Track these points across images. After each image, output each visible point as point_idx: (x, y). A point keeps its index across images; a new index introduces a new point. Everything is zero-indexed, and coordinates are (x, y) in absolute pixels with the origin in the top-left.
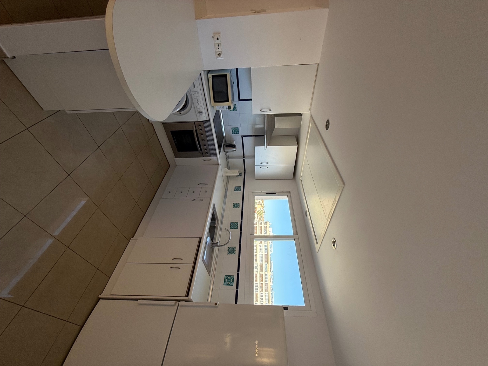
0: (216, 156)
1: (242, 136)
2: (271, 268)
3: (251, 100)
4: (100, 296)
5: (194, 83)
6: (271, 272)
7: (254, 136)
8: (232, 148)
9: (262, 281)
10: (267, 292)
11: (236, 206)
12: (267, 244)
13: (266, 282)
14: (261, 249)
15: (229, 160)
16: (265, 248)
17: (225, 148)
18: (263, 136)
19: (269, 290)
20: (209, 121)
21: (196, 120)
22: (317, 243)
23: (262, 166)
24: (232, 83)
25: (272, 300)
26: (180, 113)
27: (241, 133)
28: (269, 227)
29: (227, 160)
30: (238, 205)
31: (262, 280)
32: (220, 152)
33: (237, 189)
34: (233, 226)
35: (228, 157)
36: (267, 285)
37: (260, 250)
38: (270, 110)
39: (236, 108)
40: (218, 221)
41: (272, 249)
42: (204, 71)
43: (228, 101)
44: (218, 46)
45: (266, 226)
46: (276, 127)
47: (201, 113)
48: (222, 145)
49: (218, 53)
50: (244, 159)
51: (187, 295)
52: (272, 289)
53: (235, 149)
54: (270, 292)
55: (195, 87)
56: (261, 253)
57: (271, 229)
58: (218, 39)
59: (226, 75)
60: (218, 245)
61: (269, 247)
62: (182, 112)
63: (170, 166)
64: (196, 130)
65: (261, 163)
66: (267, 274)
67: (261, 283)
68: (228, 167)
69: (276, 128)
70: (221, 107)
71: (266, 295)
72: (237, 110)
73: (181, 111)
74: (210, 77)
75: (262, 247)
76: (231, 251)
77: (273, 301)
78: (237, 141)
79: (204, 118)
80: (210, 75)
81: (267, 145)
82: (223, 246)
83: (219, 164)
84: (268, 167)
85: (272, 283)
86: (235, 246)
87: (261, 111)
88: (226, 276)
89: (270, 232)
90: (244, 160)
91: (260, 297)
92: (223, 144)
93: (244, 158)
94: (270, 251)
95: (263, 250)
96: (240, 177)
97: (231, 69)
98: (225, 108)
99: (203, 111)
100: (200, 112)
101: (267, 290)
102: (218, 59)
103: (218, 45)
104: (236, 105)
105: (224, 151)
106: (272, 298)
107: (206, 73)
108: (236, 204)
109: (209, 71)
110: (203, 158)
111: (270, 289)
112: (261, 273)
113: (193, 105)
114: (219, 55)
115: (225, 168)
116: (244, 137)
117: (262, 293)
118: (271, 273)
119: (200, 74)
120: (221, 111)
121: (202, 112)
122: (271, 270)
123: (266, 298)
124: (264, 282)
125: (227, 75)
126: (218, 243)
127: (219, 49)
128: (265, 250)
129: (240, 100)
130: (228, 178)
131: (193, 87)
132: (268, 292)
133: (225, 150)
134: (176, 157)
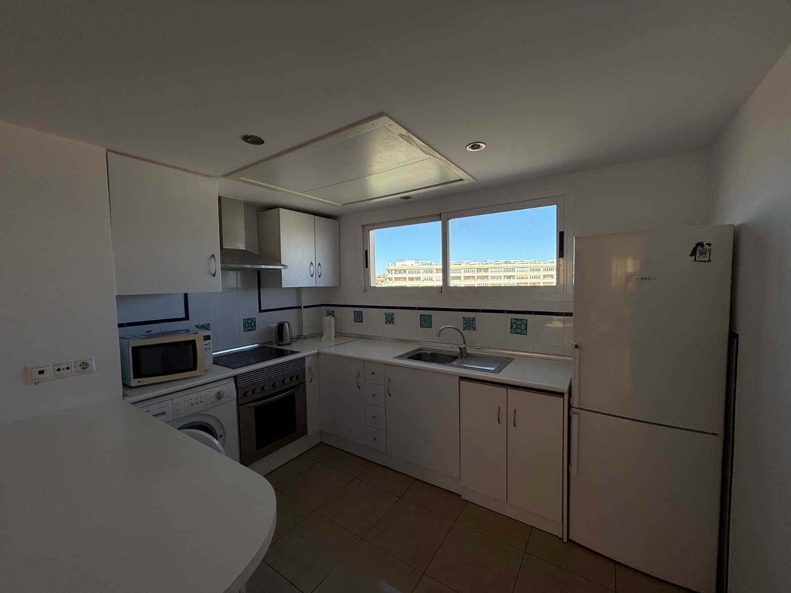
0: (303, 358)
1: (260, 312)
2: (456, 264)
3: (186, 295)
4: (565, 540)
5: (154, 416)
6: (460, 264)
7: (259, 290)
8: (284, 330)
9: (474, 277)
10: (489, 270)
11: (390, 320)
12: (421, 270)
13: (475, 272)
14: (428, 278)
15: (305, 334)
16: (427, 272)
17: (285, 342)
18: (259, 272)
19: (486, 266)
20: (235, 378)
21: (234, 403)
22: (462, 180)
23: (317, 275)
24: (149, 335)
25: (499, 263)
26: (221, 436)
27: (254, 313)
28: (395, 267)
29: (305, 338)
30: (389, 315)
31: (472, 278)
32: (292, 353)
33: (359, 318)
34: (426, 322)
35: (300, 337)
36: (479, 270)
37: (429, 280)
38: (213, 256)
39: (203, 325)
40: (419, 349)
41: (428, 262)
42: (125, 395)
43: (193, 343)
44: (62, 370)
45: (393, 271)
46: (242, 247)
47: (221, 394)
48: (279, 349)
49: (79, 369)
50: (303, 307)
51: (561, 394)
52: (484, 263)
53: (287, 324)
54: (489, 266)
55: (164, 413)
56: (435, 279)
57: (397, 263)
58: (41, 372)
59: (133, 348)
60: (464, 348)
61: (425, 266)
62: (219, 432)
63: (321, 442)
64: (255, 401)
65: (312, 276)
66: (463, 270)
67: (477, 279)
68: (318, 335)
69: (245, 248)
70: (206, 354)
71: (493, 272)
72: (207, 323)
73: (217, 435)
74: (139, 382)
75: (426, 278)
76: (470, 325)
77: (500, 261)
78: (270, 321)
79: (230, 388)
80: (134, 382)
81: (279, 264)
82: (464, 339)
83: (318, 354)
84: (319, 264)
85: (476, 263)
86: (462, 319)
87: (214, 275)
88: (512, 332)
89: (403, 265)
90: (305, 307)
91: (496, 279)
92: (275, 346)
93: (300, 307)
94: (431, 265)
95: (430, 275)
96: (336, 314)
97: (120, 338)
98: (208, 347)
99: (215, 391)
100: (219, 396)
101: (486, 270)
102: (94, 369)
103: (59, 370)
104: (197, 324)
105: (290, 344)
106: (497, 263)
107: (128, 392)
108: (386, 318)
109: (126, 386)
110: (307, 381)
111: (484, 265)
112: (462, 279)
113: (202, 413)
114: (85, 366)
115: (321, 341)
116: (262, 309)
117: (489, 277)
118: (462, 264)
119: (132, 403)
120: (214, 354)
121: (219, 392)
122: (458, 264)
123: (497, 272)
124: (476, 275)
125: (133, 346)
126: (460, 348)
127: (68, 368)
128: (429, 272)
129: (187, 318)
130: (339, 334)
131: (163, 417)
132: (488, 268)
133: (288, 342)
134: (306, 433)
